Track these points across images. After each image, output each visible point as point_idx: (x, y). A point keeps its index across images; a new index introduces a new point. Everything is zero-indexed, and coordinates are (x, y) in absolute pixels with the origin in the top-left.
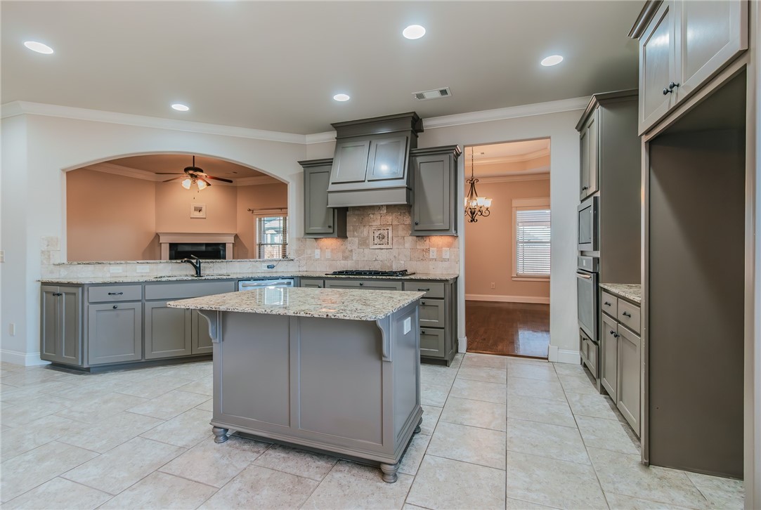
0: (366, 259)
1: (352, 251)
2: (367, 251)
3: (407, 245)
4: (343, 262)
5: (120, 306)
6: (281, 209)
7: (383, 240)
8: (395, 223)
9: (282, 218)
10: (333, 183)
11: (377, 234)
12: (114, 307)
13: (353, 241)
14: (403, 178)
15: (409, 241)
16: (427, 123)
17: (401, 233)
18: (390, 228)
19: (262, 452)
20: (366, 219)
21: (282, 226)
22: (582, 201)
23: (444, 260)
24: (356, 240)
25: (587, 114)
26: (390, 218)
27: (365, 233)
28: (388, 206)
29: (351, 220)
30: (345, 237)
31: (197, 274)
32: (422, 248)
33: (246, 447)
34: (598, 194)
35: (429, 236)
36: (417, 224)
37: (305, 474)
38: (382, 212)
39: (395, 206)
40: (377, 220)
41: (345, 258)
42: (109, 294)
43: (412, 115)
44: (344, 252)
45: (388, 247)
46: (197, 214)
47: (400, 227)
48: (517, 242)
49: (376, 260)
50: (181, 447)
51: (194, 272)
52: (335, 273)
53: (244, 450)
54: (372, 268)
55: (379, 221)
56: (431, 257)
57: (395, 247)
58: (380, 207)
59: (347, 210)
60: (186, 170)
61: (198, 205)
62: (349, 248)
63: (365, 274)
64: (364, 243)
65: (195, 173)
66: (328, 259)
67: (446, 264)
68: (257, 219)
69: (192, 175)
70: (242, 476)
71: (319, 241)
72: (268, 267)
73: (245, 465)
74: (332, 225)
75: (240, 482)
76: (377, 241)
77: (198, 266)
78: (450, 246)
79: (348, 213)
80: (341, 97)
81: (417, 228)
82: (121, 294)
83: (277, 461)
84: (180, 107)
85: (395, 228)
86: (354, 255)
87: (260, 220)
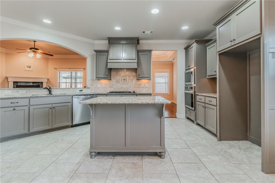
0: (118, 87)
1: (113, 84)
2: (119, 85)
3: (134, 83)
4: (109, 88)
5: (17, 108)
6: (70, 69)
7: (125, 81)
8: (129, 75)
9: (70, 72)
10: (109, 59)
11: (123, 79)
12: (14, 109)
13: (114, 81)
14: (136, 59)
15: (135, 81)
16: (141, 42)
17: (131, 78)
18: (128, 77)
19: (113, 158)
20: (119, 73)
21: (70, 75)
22: (186, 70)
23: (146, 88)
24: (115, 81)
25: (189, 45)
26: (127, 73)
27: (118, 78)
28: (127, 69)
29: (113, 73)
30: (111, 80)
31: (50, 93)
32: (139, 83)
33: (105, 158)
34: (195, 68)
35: (141, 79)
36: (139, 75)
37: (135, 162)
38: (124, 71)
39: (130, 69)
40: (123, 73)
41: (111, 87)
42: (11, 103)
43: (138, 38)
44: (110, 85)
45: (127, 83)
46: (28, 69)
47: (131, 76)
48: (155, 83)
49: (122, 88)
50: (78, 163)
51: (48, 93)
52: (110, 92)
53: (105, 159)
54: (121, 91)
55: (123, 74)
56: (142, 87)
57: (129, 83)
58: (124, 69)
59: (111, 70)
60: (31, 49)
61: (29, 65)
62: (112, 84)
63: (122, 92)
64: (117, 82)
65: (36, 51)
66: (103, 88)
67: (146, 89)
68: (58, 72)
69: (34, 51)
70: (113, 167)
71: (100, 81)
72: (80, 91)
73: (111, 164)
74: (107, 75)
75: (114, 169)
76: (123, 81)
77: (50, 90)
78: (148, 83)
79: (112, 71)
80: (118, 28)
81: (139, 76)
82: (18, 103)
83: (121, 160)
84: (47, 21)
85: (129, 76)
86: (114, 86)
87: (60, 73)
